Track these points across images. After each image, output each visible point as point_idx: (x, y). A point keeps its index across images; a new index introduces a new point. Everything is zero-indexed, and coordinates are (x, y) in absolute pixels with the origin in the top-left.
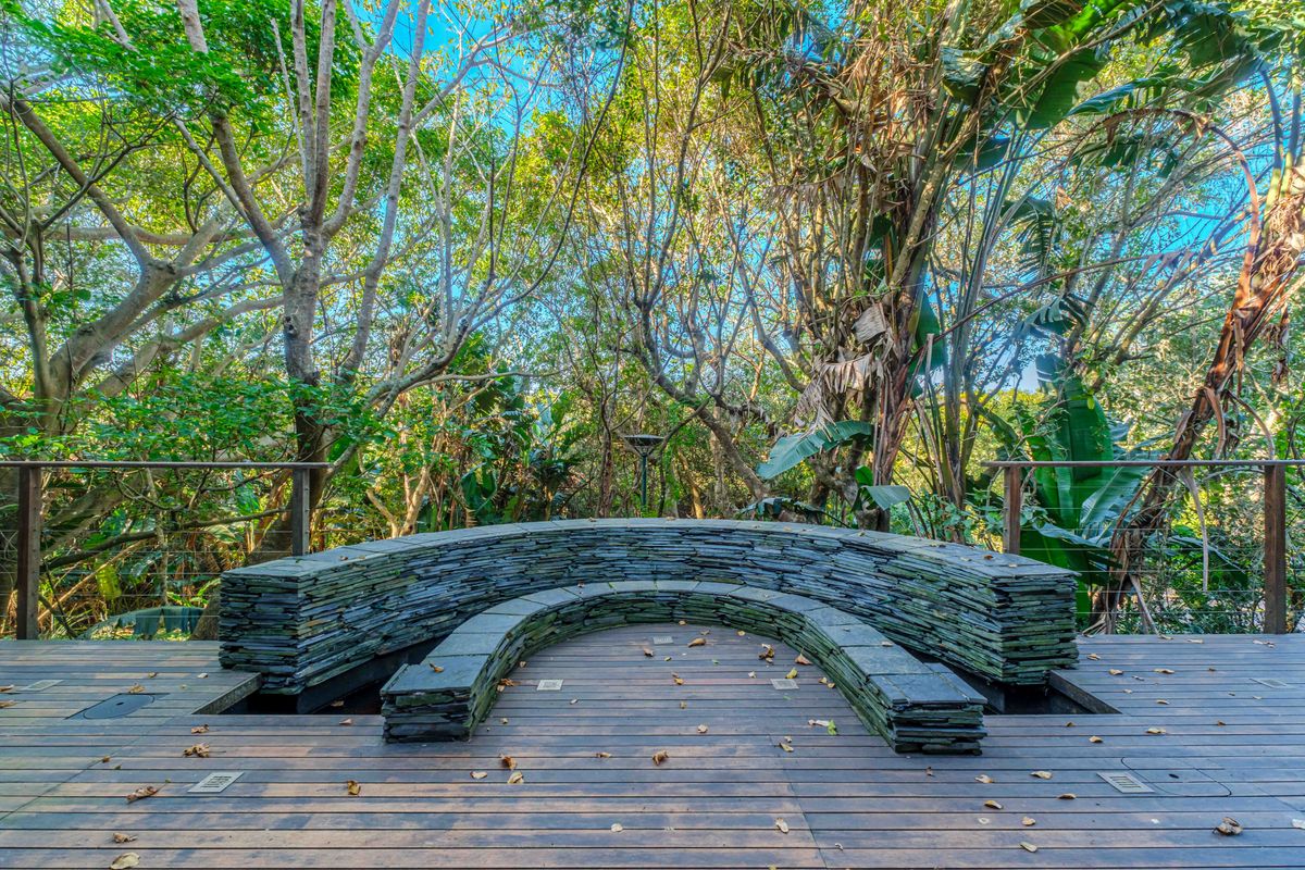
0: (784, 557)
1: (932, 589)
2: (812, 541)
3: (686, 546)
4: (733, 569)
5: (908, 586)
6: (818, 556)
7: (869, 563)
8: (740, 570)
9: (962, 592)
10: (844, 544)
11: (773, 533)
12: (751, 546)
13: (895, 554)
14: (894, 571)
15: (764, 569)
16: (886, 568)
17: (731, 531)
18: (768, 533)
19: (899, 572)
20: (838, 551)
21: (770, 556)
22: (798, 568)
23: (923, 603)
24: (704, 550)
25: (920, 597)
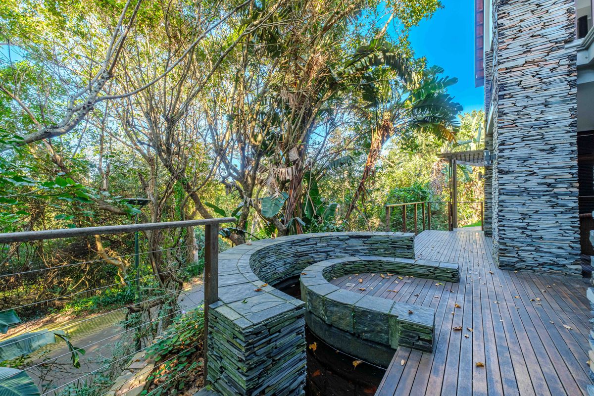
0: (328, 246)
1: (385, 245)
2: (338, 238)
3: (293, 250)
4: (310, 255)
5: (375, 246)
6: (341, 243)
7: (360, 242)
8: (313, 255)
9: (398, 244)
10: (350, 236)
11: (324, 237)
12: (316, 244)
13: (369, 237)
14: (370, 242)
15: (321, 252)
16: (367, 242)
17: (308, 239)
18: (322, 237)
19: (372, 242)
20: (348, 239)
21: (323, 247)
22: (333, 249)
23: (382, 250)
24: (300, 249)
25: (381, 249)
